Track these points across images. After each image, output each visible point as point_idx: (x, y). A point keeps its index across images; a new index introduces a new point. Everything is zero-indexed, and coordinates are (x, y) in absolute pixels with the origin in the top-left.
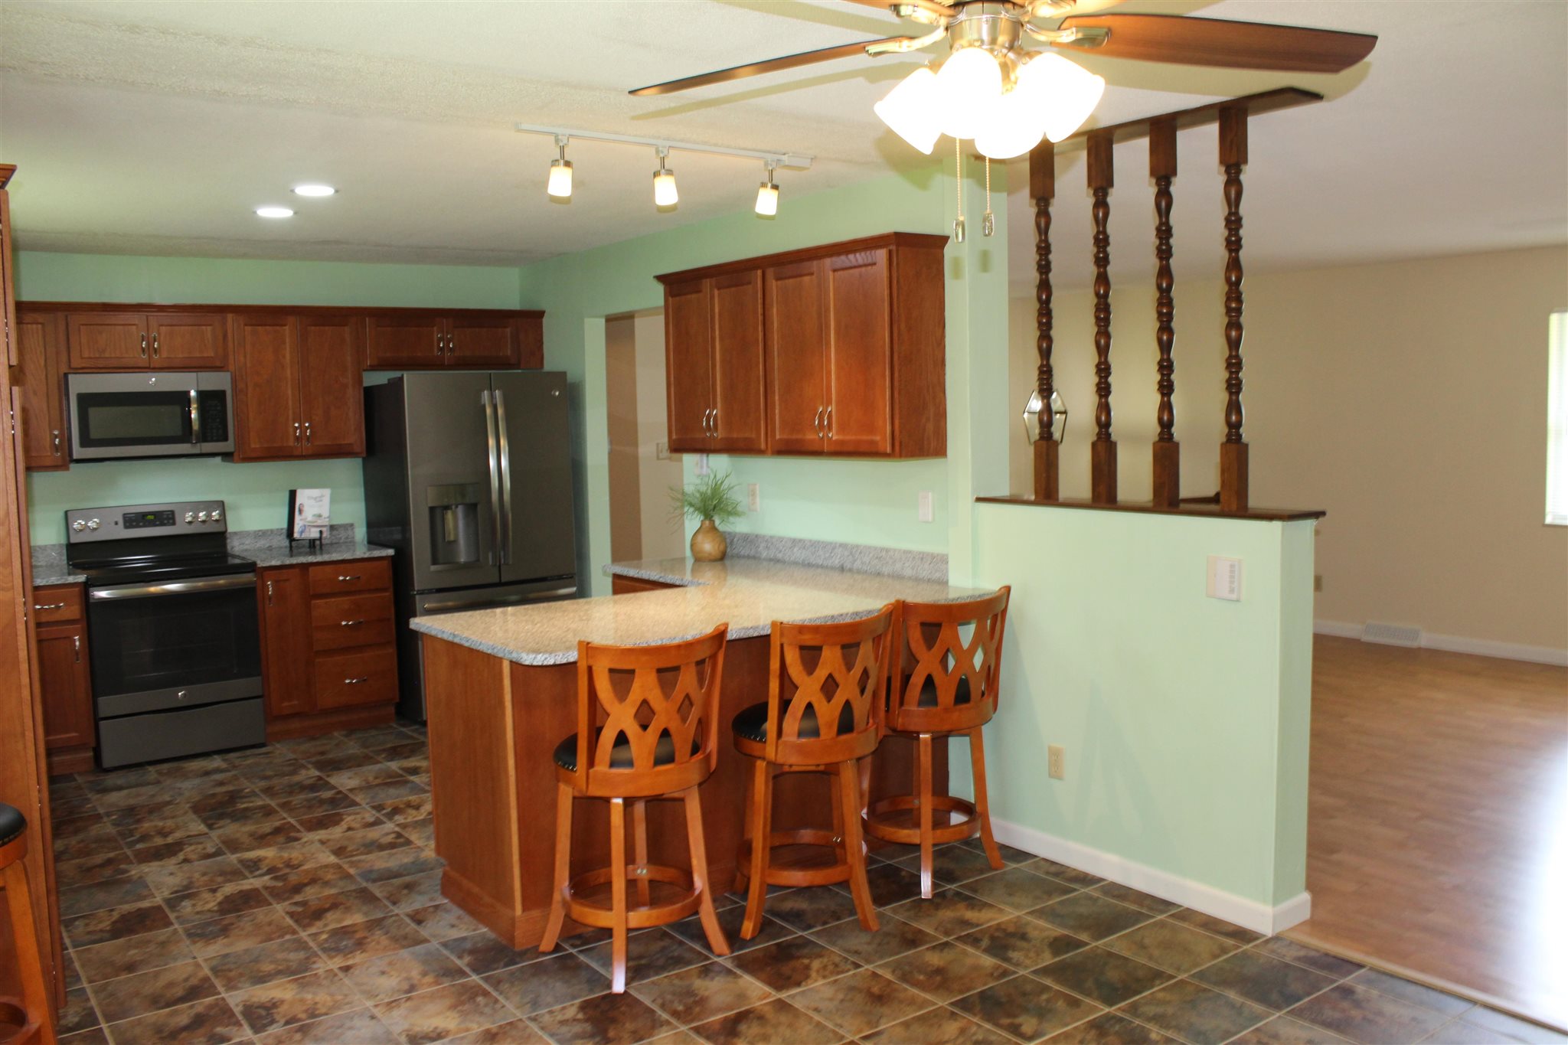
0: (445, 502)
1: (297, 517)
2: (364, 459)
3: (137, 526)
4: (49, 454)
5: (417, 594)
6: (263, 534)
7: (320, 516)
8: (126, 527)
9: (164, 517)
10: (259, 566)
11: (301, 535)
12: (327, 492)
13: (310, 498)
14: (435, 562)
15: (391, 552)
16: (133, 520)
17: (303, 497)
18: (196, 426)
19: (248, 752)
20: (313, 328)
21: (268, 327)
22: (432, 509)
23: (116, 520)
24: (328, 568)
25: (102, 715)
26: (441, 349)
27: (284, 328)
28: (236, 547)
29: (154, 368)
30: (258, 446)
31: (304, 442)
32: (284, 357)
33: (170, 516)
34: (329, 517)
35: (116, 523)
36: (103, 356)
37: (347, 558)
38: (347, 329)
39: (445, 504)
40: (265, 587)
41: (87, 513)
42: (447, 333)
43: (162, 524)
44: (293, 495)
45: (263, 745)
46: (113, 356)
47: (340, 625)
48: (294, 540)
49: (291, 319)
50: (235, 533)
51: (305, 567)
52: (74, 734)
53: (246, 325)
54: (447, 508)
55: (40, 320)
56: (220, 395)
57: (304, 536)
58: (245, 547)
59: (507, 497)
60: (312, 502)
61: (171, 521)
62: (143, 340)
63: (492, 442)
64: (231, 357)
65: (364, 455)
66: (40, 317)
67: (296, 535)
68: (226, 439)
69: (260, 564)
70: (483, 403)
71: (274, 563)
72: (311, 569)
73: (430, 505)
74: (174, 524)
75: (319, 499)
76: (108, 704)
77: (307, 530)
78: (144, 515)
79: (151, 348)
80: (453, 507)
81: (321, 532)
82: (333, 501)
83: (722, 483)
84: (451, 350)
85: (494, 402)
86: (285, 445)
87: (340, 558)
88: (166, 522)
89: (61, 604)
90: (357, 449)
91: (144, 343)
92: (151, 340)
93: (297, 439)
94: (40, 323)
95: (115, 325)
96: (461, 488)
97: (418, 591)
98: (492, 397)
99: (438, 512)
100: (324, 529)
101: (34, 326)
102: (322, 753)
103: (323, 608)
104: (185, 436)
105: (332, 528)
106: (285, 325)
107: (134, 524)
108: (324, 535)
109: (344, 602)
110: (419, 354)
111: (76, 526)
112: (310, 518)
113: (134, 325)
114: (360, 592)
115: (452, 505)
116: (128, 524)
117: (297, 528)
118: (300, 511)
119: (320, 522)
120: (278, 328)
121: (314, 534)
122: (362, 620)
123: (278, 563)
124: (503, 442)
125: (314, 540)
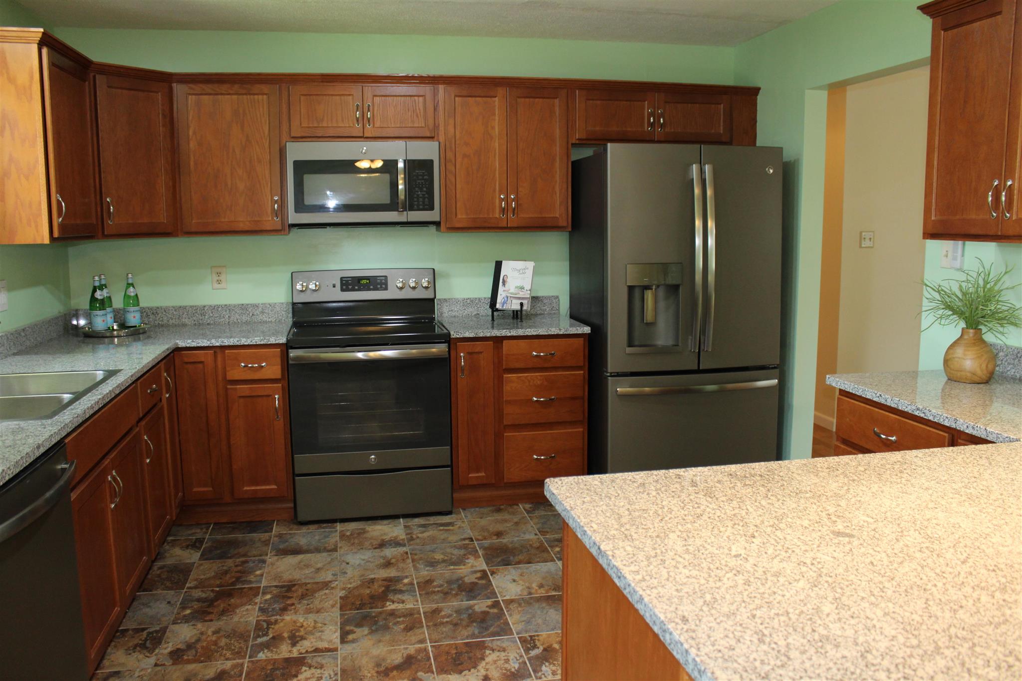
0: (646, 281)
1: (501, 288)
2: (571, 234)
3: (353, 290)
4: (270, 219)
5: (611, 376)
6: (471, 302)
7: (522, 288)
8: (342, 290)
9: (376, 282)
10: (452, 337)
11: (503, 306)
12: (530, 265)
13: (514, 269)
14: (630, 344)
15: (587, 330)
16: (349, 283)
17: (508, 268)
18: (402, 196)
19: (432, 520)
20: (523, 100)
21: (477, 99)
22: (631, 289)
23: (334, 283)
24: (522, 343)
25: (297, 472)
26: (652, 125)
27: (494, 99)
28: (444, 314)
29: (367, 138)
30: (464, 217)
31: (510, 215)
32: (493, 128)
33: (383, 281)
34: (530, 290)
35: (334, 286)
36: (320, 125)
37: (541, 334)
38: (557, 101)
39: (646, 284)
40: (458, 358)
41: (307, 274)
42: (658, 109)
43: (376, 289)
44: (498, 265)
45: (449, 513)
46: (330, 125)
47: (531, 400)
48: (497, 310)
49: (501, 91)
50: (445, 300)
51: (498, 340)
52: (274, 487)
53: (456, 96)
54: (648, 287)
55: (266, 91)
56: (427, 165)
57: (507, 307)
58: (454, 314)
59: (711, 278)
60: (516, 274)
61: (384, 286)
62: (357, 110)
63: (698, 223)
64: (442, 128)
65: (570, 230)
66: (265, 88)
67: (498, 306)
68: (431, 208)
69: (454, 335)
70: (691, 177)
71: (467, 335)
72: (505, 342)
73: (629, 284)
74: (386, 289)
75: (522, 271)
76: (304, 461)
77: (509, 301)
78: (359, 279)
79: (365, 118)
80: (654, 287)
81: (522, 304)
82: (535, 273)
83: (998, 280)
84: (662, 126)
85: (703, 177)
86: (491, 216)
87: (535, 333)
88: (379, 286)
89: (263, 364)
90: (563, 223)
91: (358, 113)
92: (366, 109)
93: (503, 211)
94: (266, 94)
95: (332, 95)
96: (664, 267)
97: (611, 373)
98: (702, 172)
99: (637, 294)
100: (525, 302)
101: (260, 97)
102: (499, 534)
103: (514, 383)
104: (393, 206)
105: (535, 299)
106: (496, 97)
107: (350, 287)
108: (525, 308)
109: (536, 377)
110: (629, 129)
111: (299, 287)
112: (512, 290)
113: (349, 95)
114: (555, 368)
115: (652, 286)
116: (344, 287)
117: (499, 299)
118: (504, 284)
119: (521, 295)
120: (489, 99)
121: (516, 306)
122: (553, 397)
123: (472, 335)
124: (711, 224)
125: (517, 311)
